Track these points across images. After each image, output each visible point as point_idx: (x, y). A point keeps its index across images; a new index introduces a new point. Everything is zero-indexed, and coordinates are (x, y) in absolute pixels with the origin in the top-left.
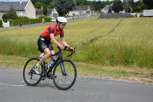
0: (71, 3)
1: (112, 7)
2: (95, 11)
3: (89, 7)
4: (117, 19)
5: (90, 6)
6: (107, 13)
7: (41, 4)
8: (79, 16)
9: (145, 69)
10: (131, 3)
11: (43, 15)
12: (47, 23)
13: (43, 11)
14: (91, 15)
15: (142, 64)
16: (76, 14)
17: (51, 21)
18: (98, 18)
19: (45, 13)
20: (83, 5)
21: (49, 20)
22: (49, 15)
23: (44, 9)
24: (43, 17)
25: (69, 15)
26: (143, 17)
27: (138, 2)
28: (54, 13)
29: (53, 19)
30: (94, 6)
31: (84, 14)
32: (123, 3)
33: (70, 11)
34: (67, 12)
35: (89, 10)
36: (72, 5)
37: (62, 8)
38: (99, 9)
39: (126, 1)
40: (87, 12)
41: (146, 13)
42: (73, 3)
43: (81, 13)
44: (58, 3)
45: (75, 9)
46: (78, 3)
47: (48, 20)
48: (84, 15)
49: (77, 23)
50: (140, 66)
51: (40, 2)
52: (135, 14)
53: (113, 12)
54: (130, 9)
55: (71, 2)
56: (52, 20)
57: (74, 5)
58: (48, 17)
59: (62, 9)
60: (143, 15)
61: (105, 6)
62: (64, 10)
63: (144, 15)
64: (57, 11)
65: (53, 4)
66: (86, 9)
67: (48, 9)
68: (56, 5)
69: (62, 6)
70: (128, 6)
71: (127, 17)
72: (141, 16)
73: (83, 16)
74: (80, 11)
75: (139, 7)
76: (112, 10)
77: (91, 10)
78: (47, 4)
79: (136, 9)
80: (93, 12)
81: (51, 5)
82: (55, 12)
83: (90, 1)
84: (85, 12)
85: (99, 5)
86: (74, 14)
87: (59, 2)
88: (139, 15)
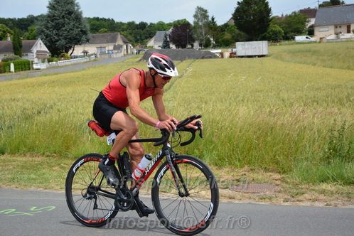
0: (77, 28)
1: (169, 36)
2: (133, 45)
3: (119, 37)
4: (182, 61)
5: (123, 33)
6: (160, 48)
7: (8, 29)
8: (98, 56)
9: (227, 169)
10: (211, 28)
11: (12, 55)
12: (22, 72)
13: (12, 46)
14: (126, 53)
15: (221, 159)
16: (90, 53)
17: (33, 68)
18: (140, 60)
19: (18, 49)
20: (106, 32)
21: (27, 66)
22: (27, 55)
23: (14, 40)
24: (11, 60)
25: (75, 53)
26: (237, 57)
27: (226, 25)
28: (39, 49)
29: (37, 63)
30: (131, 34)
31: (108, 50)
32: (194, 27)
33: (76, 44)
34: (70, 47)
35: (120, 42)
36: (81, 31)
37: (56, 38)
38: (142, 40)
39: (200, 24)
40: (116, 48)
41: (242, 48)
42: (83, 26)
43: (103, 50)
44: (47, 28)
45: (88, 41)
46: (94, 27)
47: (25, 67)
48: (109, 53)
49: (91, 71)
50: (216, 165)
51: (4, 26)
52: (220, 51)
53: (173, 46)
54: (208, 41)
55: (77, 25)
56: (35, 66)
57: (84, 32)
58: (24, 58)
59: (57, 41)
60: (235, 53)
61: (154, 34)
62: (63, 42)
63: (238, 54)
64: (46, 44)
65: (35, 28)
66: (114, 40)
67: (24, 42)
68: (43, 31)
69: (56, 34)
70: (205, 35)
71: (203, 58)
72: (232, 55)
73: (107, 57)
74: (99, 45)
75: (227, 36)
76: (171, 41)
77: (125, 42)
78: (22, 29)
79: (223, 41)
80: (129, 47)
81: (32, 30)
82: (41, 47)
83: (121, 23)
84: (111, 47)
85: (142, 32)
86: (85, 52)
87: (49, 25)
88: (227, 54)
